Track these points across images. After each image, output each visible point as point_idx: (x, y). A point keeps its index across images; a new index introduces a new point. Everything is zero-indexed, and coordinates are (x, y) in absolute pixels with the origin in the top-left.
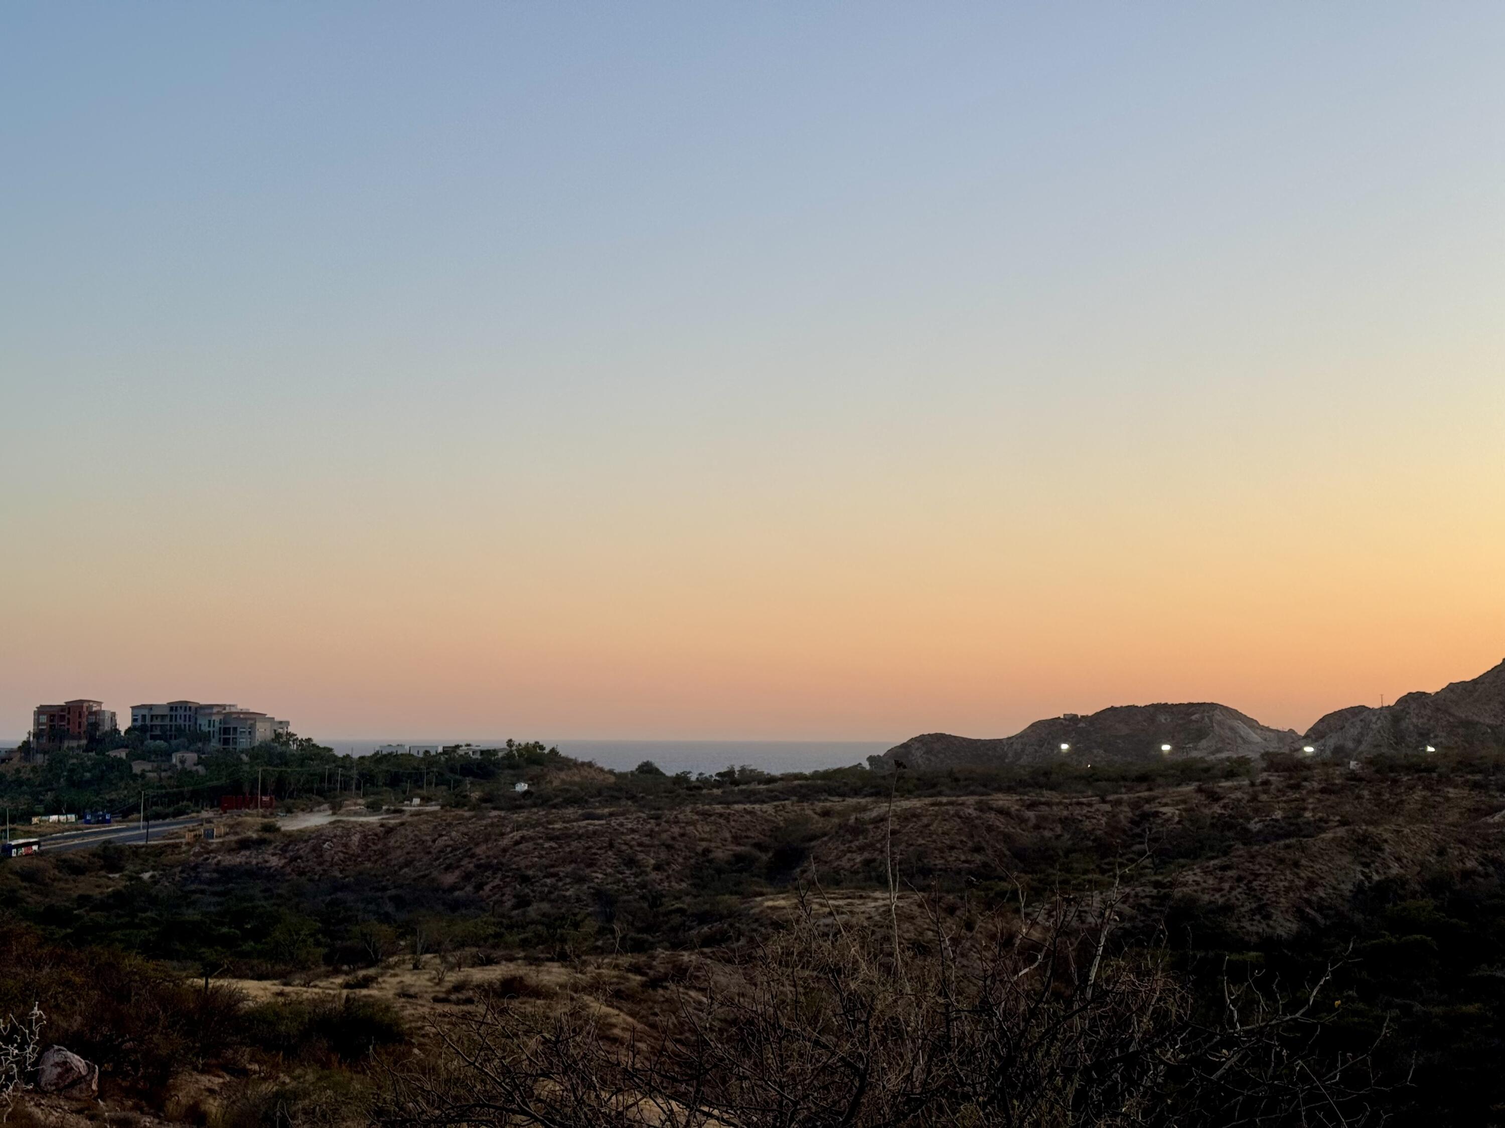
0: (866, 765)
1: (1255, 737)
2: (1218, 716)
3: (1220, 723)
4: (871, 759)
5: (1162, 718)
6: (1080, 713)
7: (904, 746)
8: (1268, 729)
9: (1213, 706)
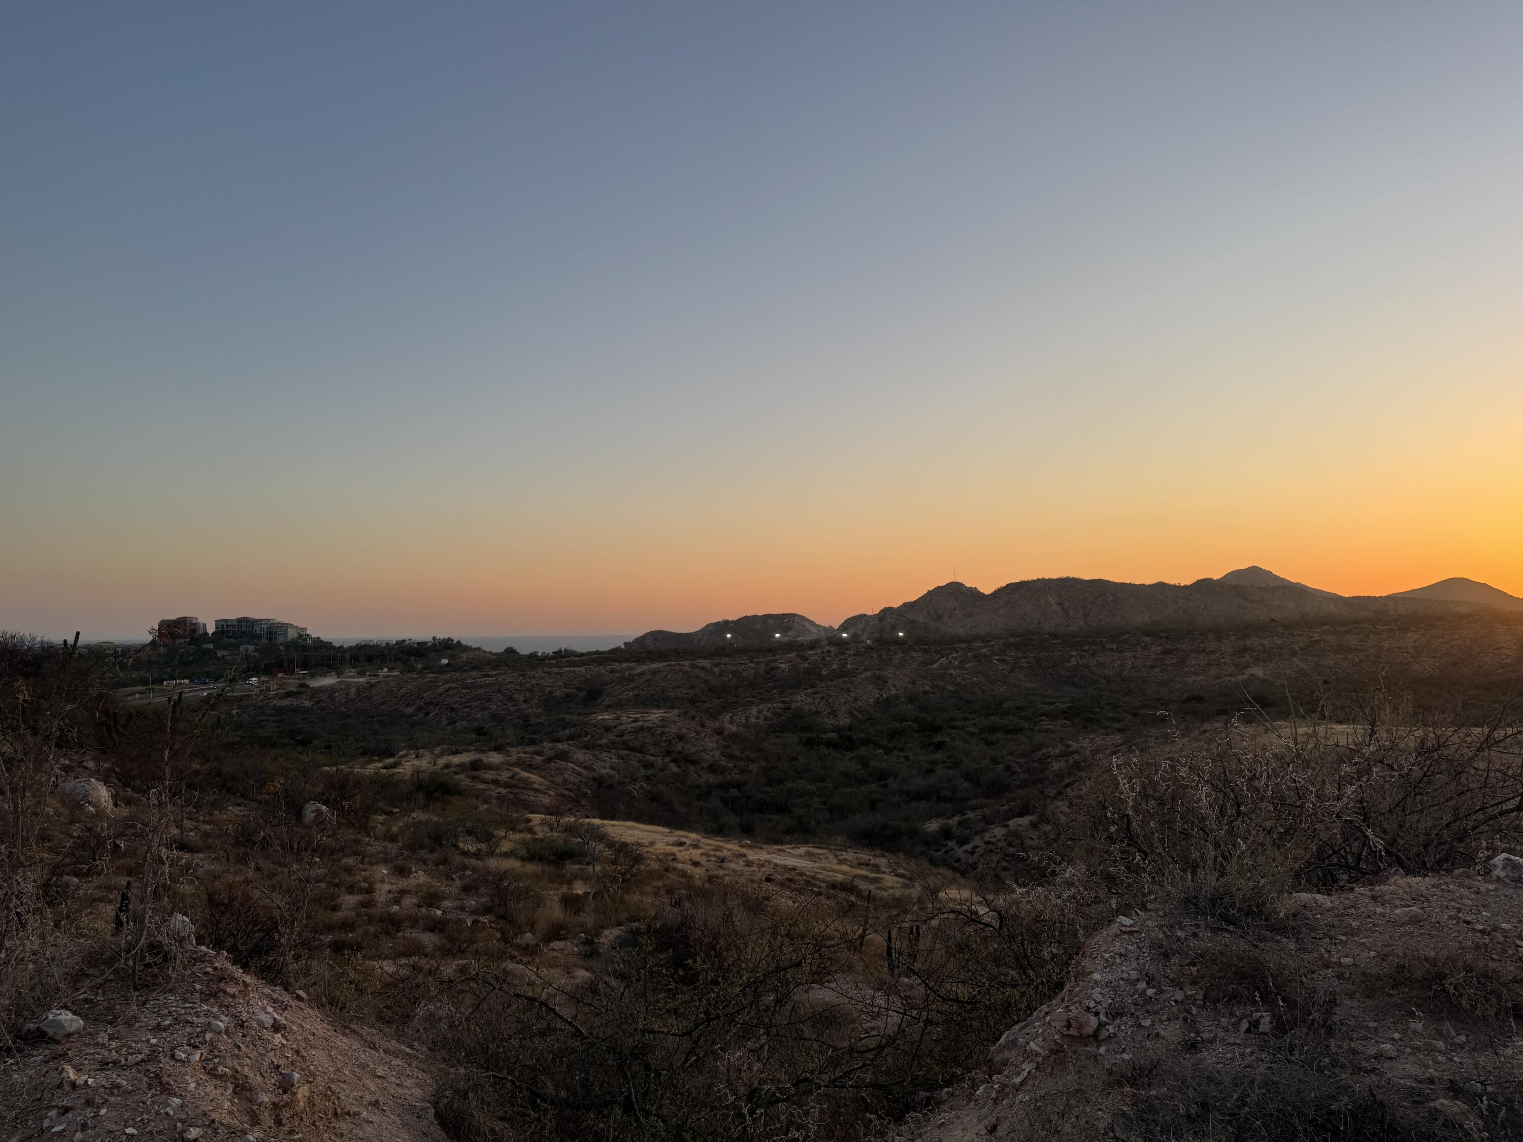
0: (623, 647)
1: (814, 630)
2: (797, 620)
3: (798, 623)
4: (625, 644)
5: (770, 621)
6: (730, 619)
7: (642, 637)
8: (820, 626)
9: (794, 615)
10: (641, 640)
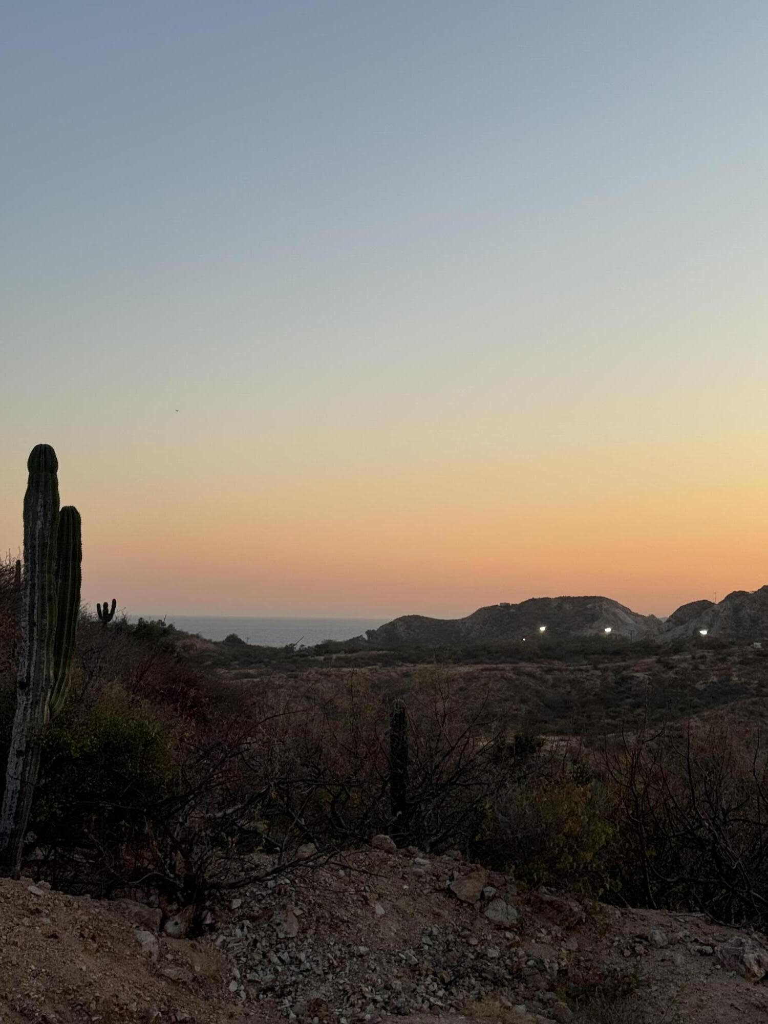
0: (365, 637)
1: (630, 620)
2: (605, 606)
3: (606, 610)
4: (368, 633)
5: (567, 607)
6: (511, 603)
7: (392, 624)
8: (637, 615)
9: (601, 599)
10: (390, 629)
